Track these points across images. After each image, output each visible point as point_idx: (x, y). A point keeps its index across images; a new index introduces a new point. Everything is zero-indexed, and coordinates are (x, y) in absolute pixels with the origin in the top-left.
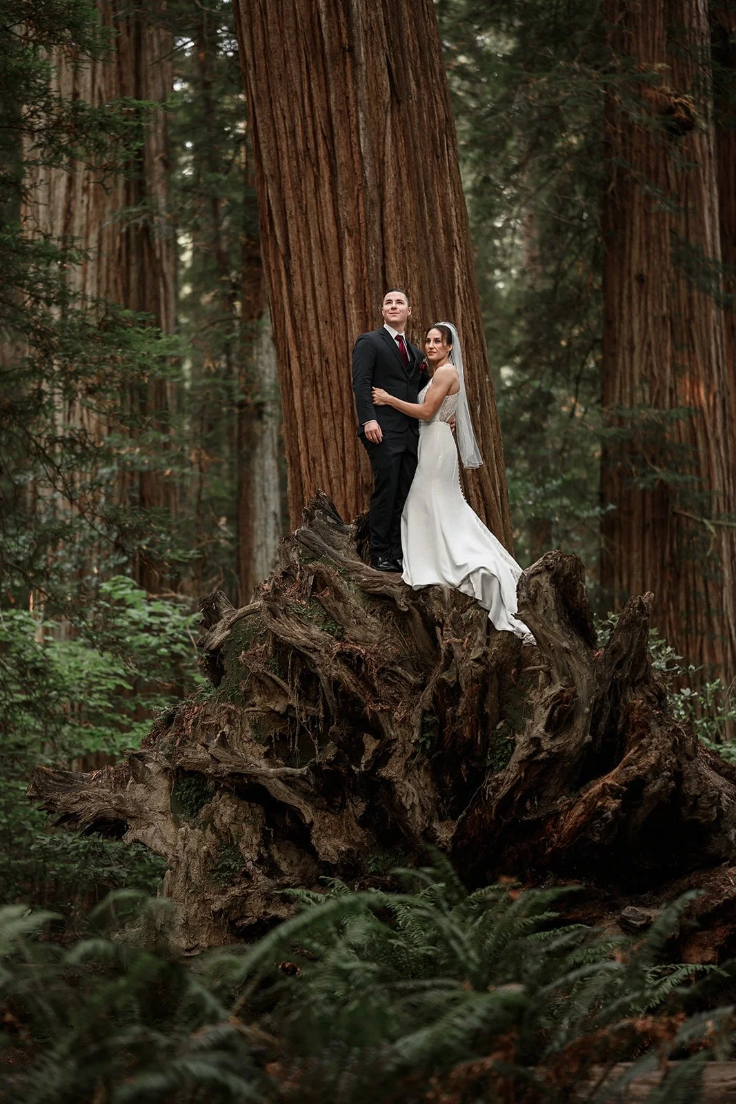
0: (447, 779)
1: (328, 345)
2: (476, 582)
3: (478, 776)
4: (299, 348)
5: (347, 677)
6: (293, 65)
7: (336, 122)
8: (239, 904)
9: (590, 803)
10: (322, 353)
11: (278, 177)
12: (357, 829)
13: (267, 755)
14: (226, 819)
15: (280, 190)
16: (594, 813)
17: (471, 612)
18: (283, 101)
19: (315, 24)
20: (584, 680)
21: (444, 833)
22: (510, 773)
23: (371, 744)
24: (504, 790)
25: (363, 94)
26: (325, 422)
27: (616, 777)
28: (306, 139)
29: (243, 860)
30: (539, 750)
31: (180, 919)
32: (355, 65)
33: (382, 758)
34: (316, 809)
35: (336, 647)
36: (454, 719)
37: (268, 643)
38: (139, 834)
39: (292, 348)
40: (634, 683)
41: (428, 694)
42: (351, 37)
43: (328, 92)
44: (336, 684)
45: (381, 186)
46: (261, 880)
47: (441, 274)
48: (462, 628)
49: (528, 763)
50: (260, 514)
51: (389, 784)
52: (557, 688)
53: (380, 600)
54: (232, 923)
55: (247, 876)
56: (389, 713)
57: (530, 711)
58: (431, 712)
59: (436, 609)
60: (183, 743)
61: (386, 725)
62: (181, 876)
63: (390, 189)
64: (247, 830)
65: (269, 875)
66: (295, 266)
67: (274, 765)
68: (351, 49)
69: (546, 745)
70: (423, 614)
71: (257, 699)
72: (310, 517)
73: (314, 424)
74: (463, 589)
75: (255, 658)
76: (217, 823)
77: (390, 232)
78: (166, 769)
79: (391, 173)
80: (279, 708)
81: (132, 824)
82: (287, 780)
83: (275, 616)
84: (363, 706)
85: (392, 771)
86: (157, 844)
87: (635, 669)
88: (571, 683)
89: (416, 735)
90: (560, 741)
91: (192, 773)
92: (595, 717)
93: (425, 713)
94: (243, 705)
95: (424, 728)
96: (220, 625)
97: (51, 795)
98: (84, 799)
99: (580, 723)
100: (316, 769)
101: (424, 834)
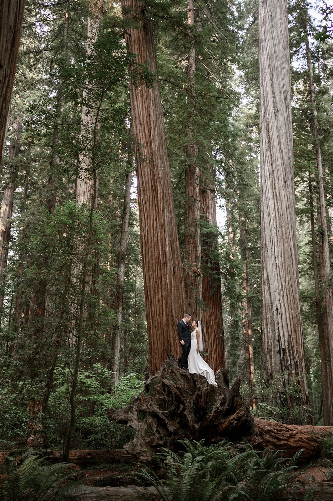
0: (198, 415)
1: (159, 320)
2: (205, 373)
3: (205, 414)
4: (152, 320)
5: (178, 392)
6: (154, 265)
7: (162, 277)
8: (152, 440)
9: (230, 421)
10: (158, 322)
11: (150, 286)
12: (177, 424)
13: (159, 408)
14: (150, 422)
15: (150, 289)
16: (230, 424)
17: (204, 380)
18: (152, 272)
19: (159, 258)
20: (228, 395)
21: (197, 427)
22: (212, 414)
23: (182, 407)
24: (211, 418)
25: (168, 271)
26: (158, 336)
27: (235, 416)
28: (156, 279)
29: (153, 431)
30: (218, 409)
31: (139, 443)
32: (167, 266)
33: (184, 409)
34: (168, 420)
35: (175, 386)
36: (201, 402)
37: (161, 384)
38: (130, 424)
39: (151, 321)
40: (236, 396)
41: (195, 396)
42: (166, 260)
43: (161, 270)
44: (176, 393)
45: (171, 290)
46: (157, 435)
47: (181, 307)
48: (202, 383)
49: (215, 412)
50: (116, 349)
51: (185, 415)
52: (222, 397)
53: (184, 376)
54: (151, 444)
55: (154, 434)
56: (186, 400)
57: (216, 401)
58: (195, 400)
59: (196, 378)
60: (141, 404)
61: (185, 403)
62: (140, 434)
63: (173, 290)
64: (154, 424)
65: (158, 434)
66: (152, 304)
67: (160, 410)
68: (166, 263)
69: (220, 408)
70: (193, 379)
71: (157, 396)
72: (169, 358)
73: (155, 336)
74: (202, 375)
75: (158, 387)
76: (148, 422)
77: (172, 298)
78: (137, 410)
79: (173, 287)
80: (162, 398)
81: (129, 422)
82: (163, 413)
83: (163, 378)
84: (181, 398)
85: (186, 412)
86: (134, 426)
87: (237, 394)
88: (225, 396)
89: (192, 405)
90: (222, 408)
91: (143, 411)
92: (229, 403)
93: (194, 400)
94: (154, 397)
95: (194, 403)
96: (149, 379)
97: (111, 415)
98: (118, 416)
99: (227, 404)
100: (170, 411)
101: (192, 426)
